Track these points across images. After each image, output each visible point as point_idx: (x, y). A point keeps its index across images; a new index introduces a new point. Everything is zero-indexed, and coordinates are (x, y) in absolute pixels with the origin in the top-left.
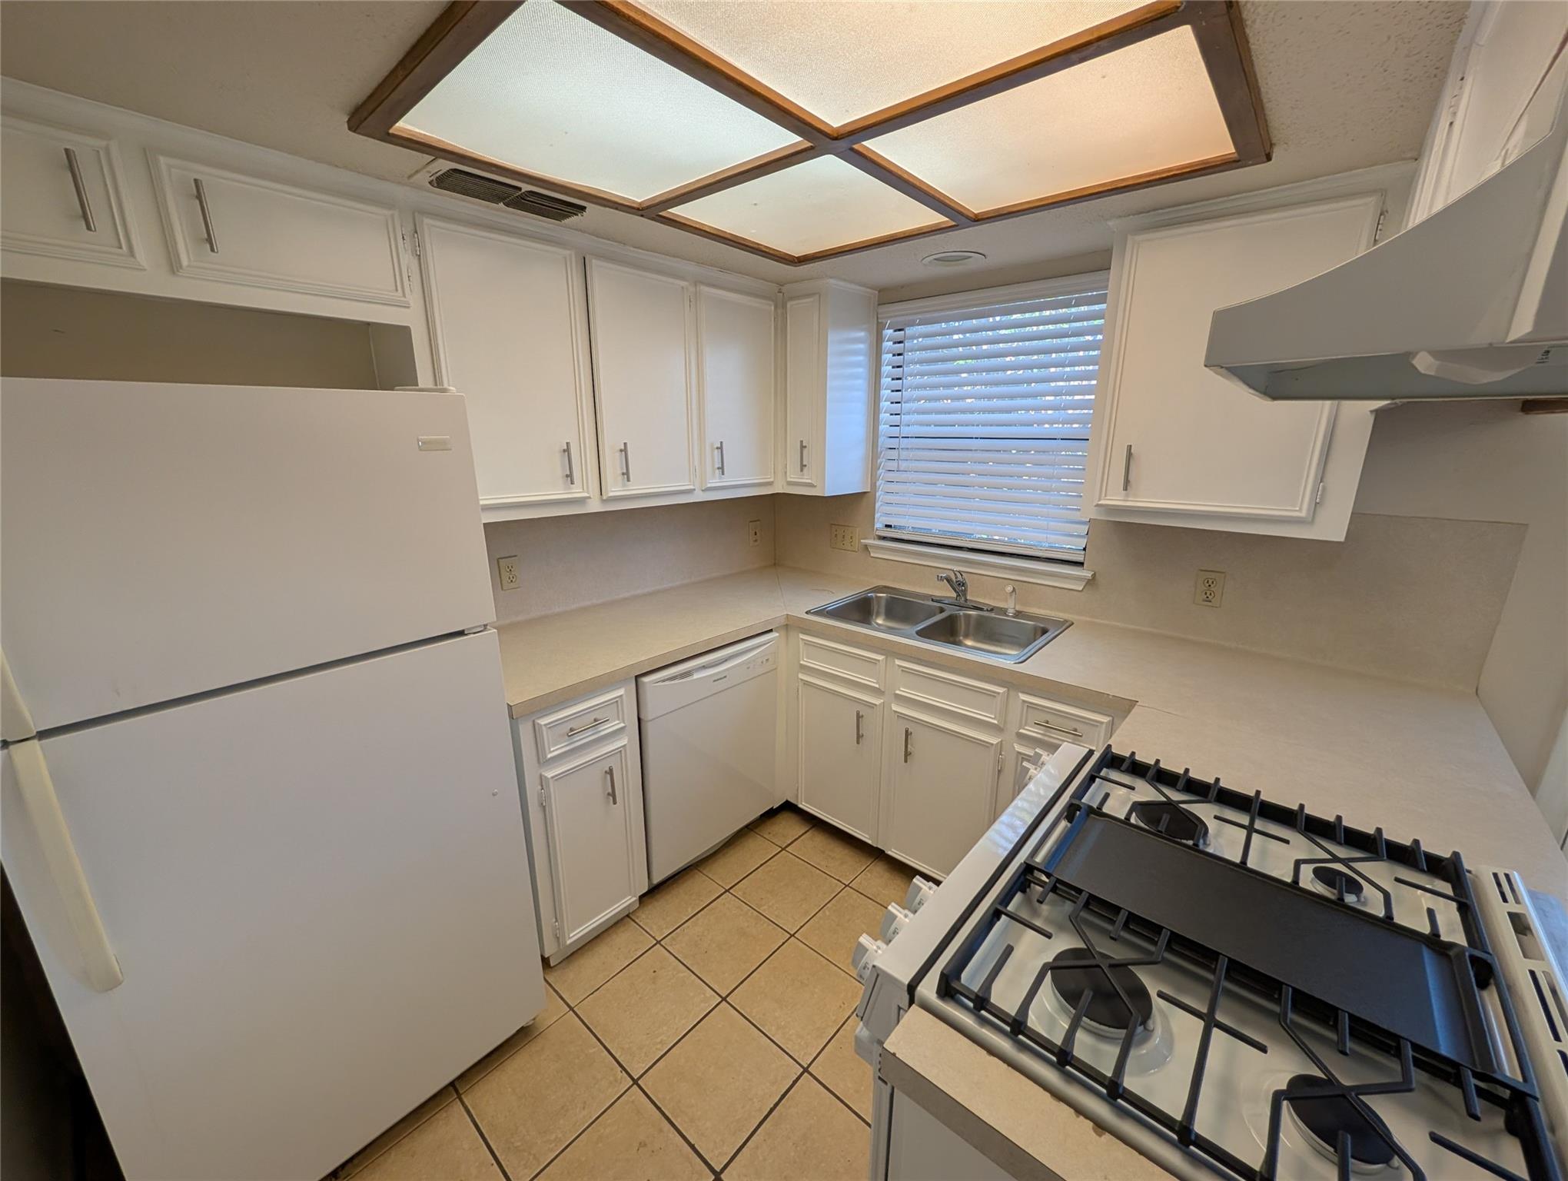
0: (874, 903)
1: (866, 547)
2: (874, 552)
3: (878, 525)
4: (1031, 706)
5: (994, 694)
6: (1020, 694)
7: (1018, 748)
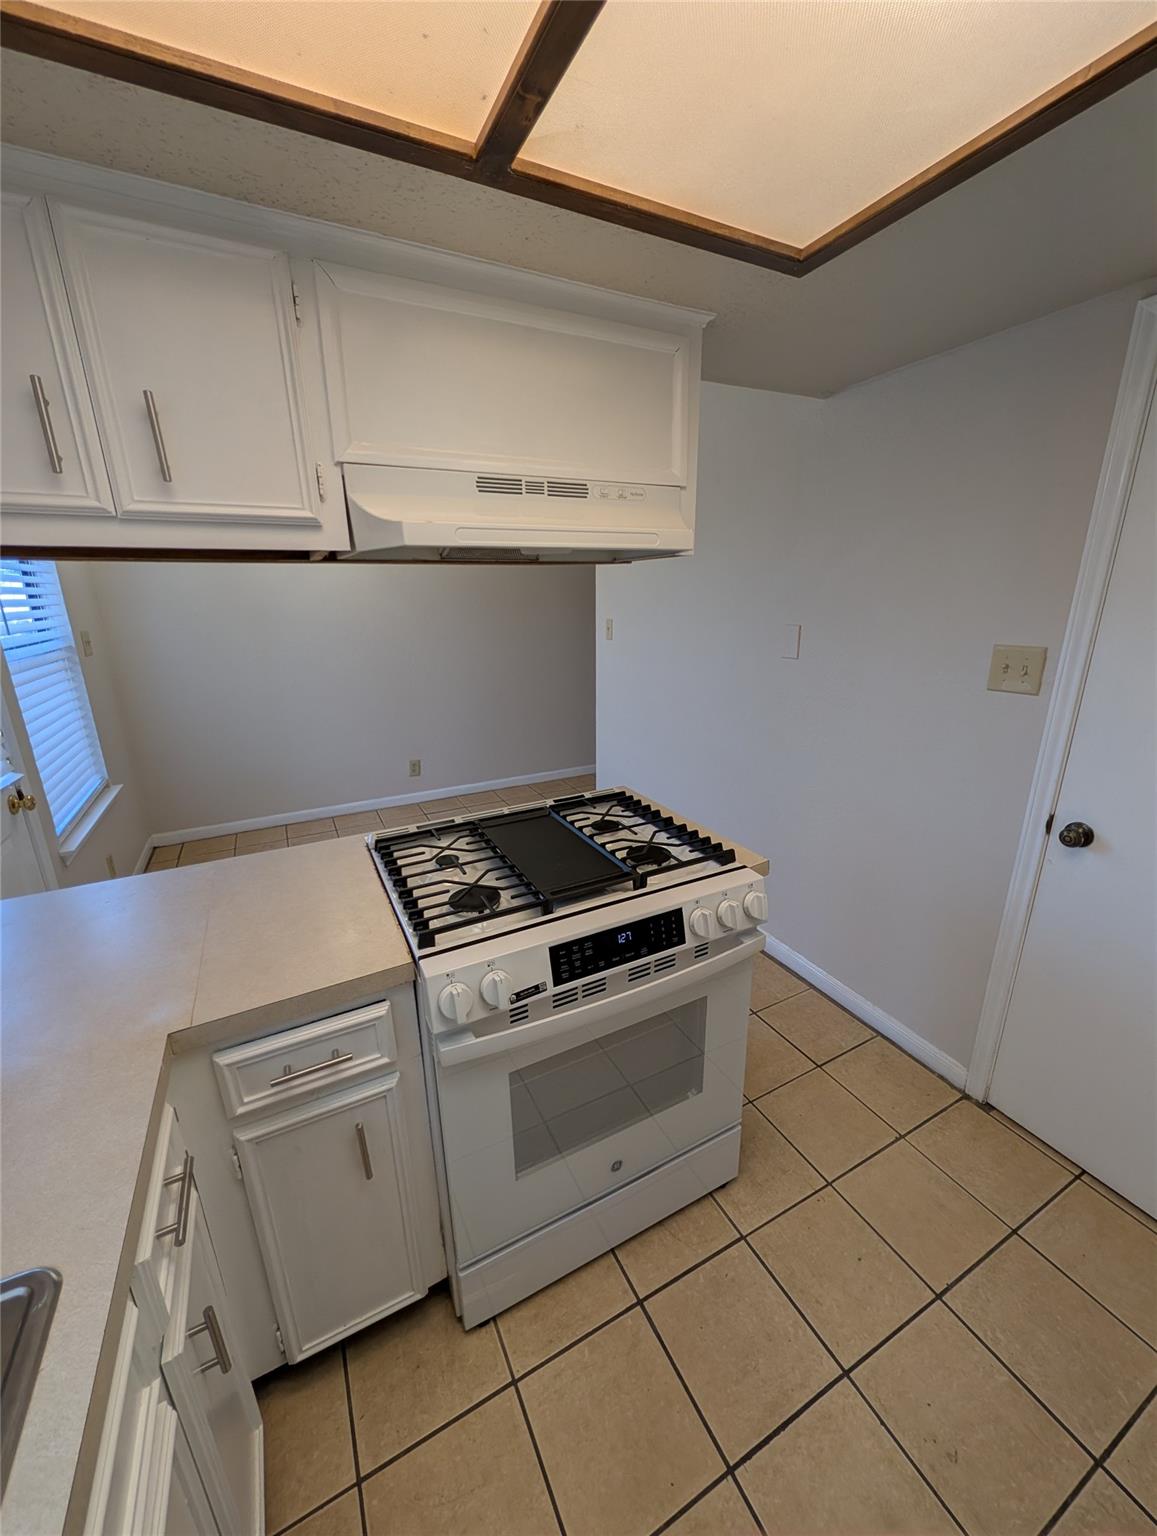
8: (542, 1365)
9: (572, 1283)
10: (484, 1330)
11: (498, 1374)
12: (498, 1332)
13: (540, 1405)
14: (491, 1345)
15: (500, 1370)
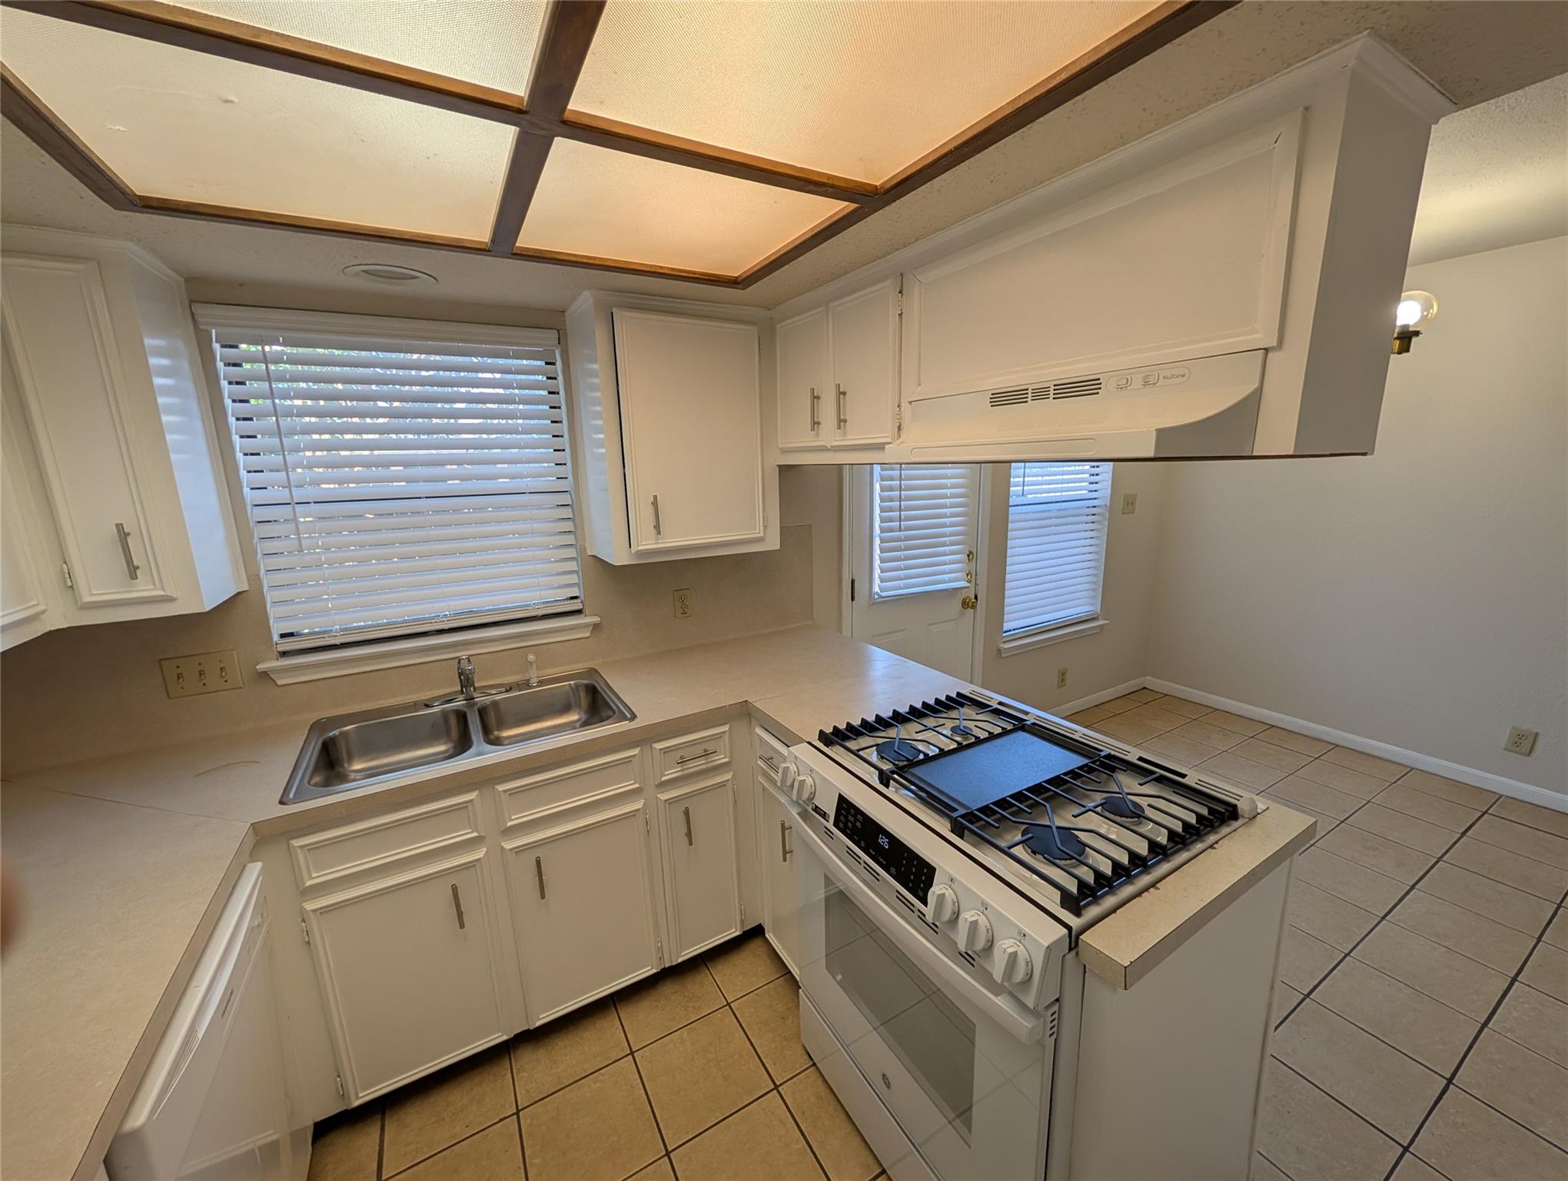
0: (567, 1089)
1: (265, 675)
2: (280, 679)
3: (276, 638)
4: (666, 751)
5: (628, 761)
6: (655, 745)
7: (663, 797)
8: (788, 1108)
9: (850, 1128)
10: (807, 1057)
11: (781, 1074)
12: (807, 1069)
13: (763, 1109)
14: (798, 1066)
15: (784, 1074)
